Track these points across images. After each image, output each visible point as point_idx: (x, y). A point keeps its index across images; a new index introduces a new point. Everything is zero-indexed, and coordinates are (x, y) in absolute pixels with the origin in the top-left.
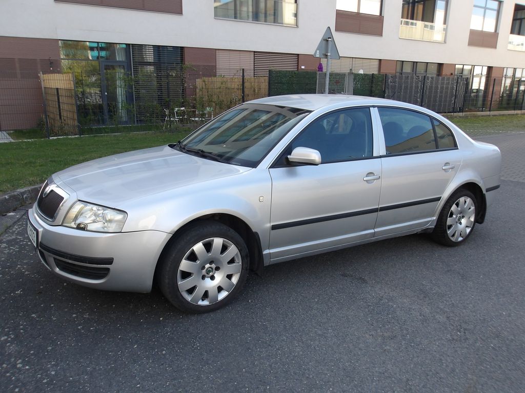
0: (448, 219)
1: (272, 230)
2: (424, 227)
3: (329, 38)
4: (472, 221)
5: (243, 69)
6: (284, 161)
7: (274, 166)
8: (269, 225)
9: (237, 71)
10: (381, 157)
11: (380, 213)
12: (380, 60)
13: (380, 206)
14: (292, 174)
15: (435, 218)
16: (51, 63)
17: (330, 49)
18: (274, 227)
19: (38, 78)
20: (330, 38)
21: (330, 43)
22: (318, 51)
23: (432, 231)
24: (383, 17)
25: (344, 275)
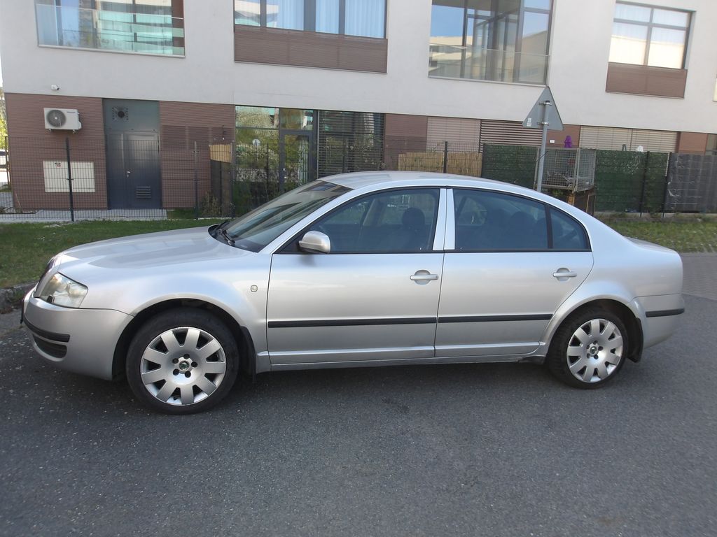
0: (569, 347)
1: (269, 327)
2: (528, 354)
3: (547, 102)
4: (618, 357)
5: (446, 142)
6: (294, 247)
7: (281, 251)
8: (263, 321)
9: (438, 145)
10: (444, 252)
11: (441, 325)
12: (679, 133)
13: (439, 316)
14: (309, 263)
15: (544, 344)
16: (224, 132)
17: (547, 117)
18: (272, 325)
19: (208, 149)
20: (549, 102)
21: (548, 109)
22: (530, 119)
23: (543, 362)
24: (687, 70)
25: (387, 402)
